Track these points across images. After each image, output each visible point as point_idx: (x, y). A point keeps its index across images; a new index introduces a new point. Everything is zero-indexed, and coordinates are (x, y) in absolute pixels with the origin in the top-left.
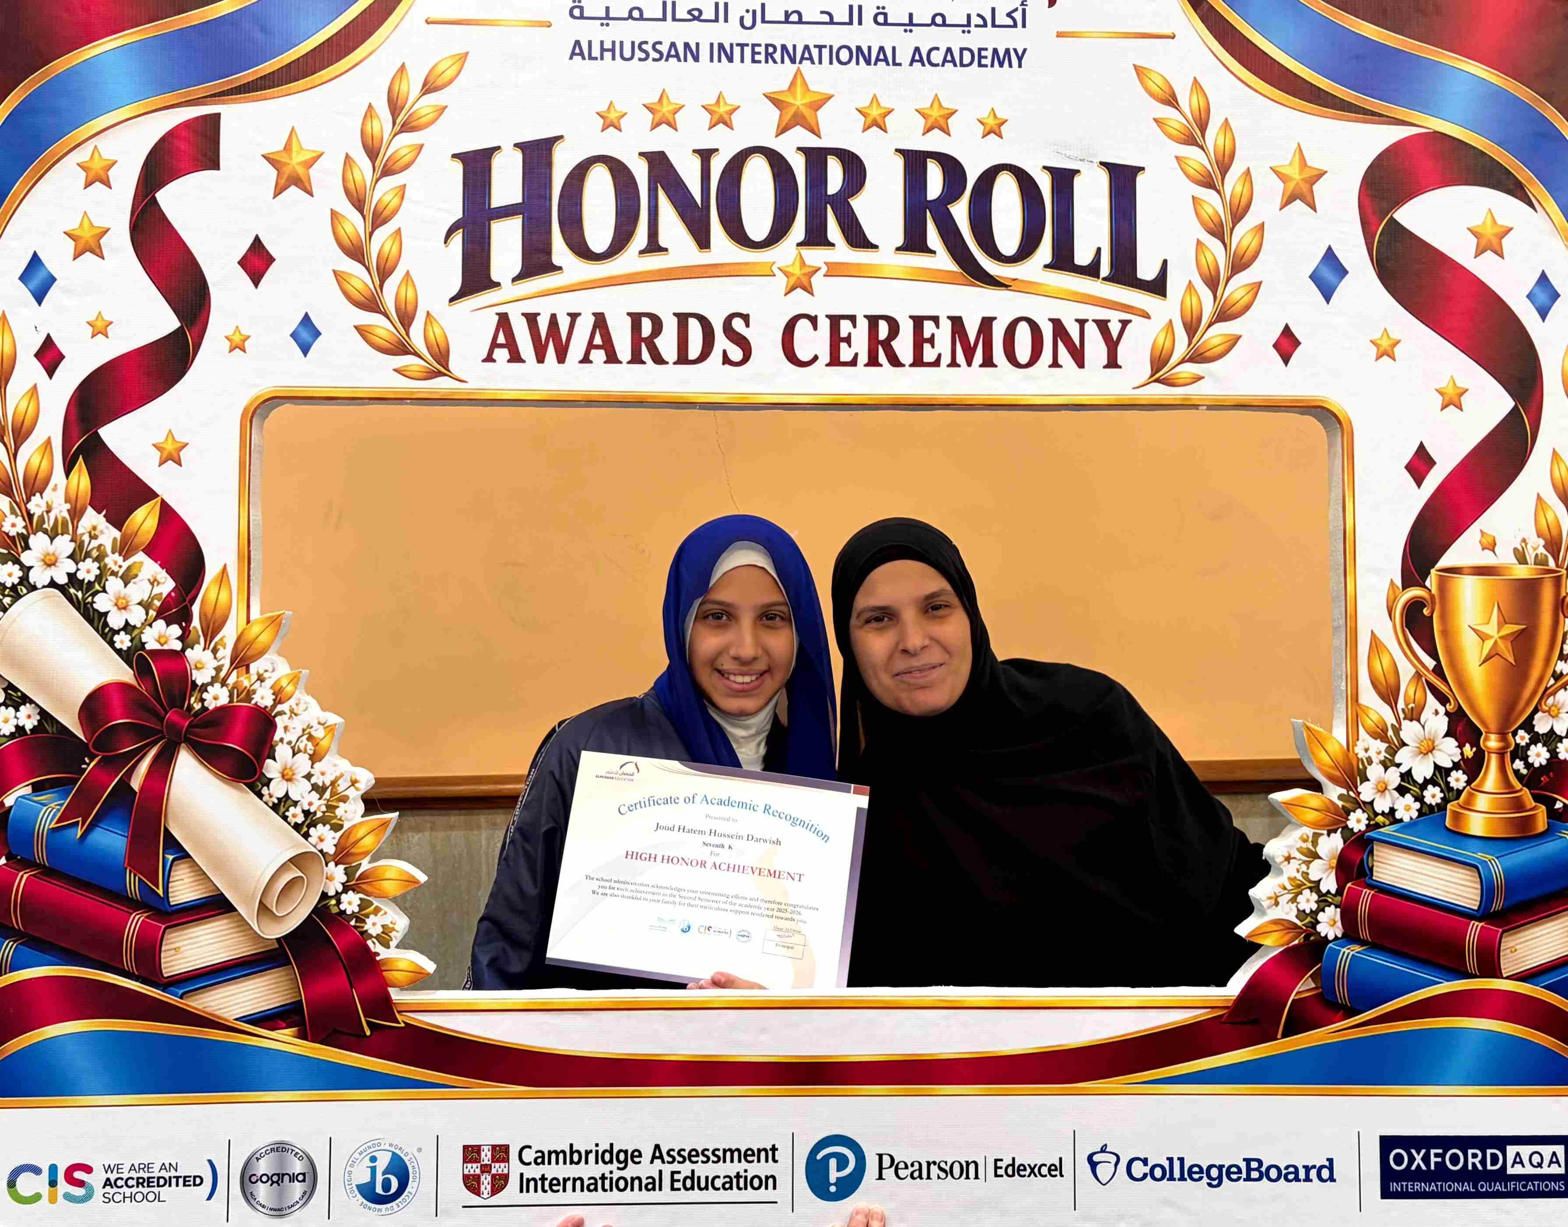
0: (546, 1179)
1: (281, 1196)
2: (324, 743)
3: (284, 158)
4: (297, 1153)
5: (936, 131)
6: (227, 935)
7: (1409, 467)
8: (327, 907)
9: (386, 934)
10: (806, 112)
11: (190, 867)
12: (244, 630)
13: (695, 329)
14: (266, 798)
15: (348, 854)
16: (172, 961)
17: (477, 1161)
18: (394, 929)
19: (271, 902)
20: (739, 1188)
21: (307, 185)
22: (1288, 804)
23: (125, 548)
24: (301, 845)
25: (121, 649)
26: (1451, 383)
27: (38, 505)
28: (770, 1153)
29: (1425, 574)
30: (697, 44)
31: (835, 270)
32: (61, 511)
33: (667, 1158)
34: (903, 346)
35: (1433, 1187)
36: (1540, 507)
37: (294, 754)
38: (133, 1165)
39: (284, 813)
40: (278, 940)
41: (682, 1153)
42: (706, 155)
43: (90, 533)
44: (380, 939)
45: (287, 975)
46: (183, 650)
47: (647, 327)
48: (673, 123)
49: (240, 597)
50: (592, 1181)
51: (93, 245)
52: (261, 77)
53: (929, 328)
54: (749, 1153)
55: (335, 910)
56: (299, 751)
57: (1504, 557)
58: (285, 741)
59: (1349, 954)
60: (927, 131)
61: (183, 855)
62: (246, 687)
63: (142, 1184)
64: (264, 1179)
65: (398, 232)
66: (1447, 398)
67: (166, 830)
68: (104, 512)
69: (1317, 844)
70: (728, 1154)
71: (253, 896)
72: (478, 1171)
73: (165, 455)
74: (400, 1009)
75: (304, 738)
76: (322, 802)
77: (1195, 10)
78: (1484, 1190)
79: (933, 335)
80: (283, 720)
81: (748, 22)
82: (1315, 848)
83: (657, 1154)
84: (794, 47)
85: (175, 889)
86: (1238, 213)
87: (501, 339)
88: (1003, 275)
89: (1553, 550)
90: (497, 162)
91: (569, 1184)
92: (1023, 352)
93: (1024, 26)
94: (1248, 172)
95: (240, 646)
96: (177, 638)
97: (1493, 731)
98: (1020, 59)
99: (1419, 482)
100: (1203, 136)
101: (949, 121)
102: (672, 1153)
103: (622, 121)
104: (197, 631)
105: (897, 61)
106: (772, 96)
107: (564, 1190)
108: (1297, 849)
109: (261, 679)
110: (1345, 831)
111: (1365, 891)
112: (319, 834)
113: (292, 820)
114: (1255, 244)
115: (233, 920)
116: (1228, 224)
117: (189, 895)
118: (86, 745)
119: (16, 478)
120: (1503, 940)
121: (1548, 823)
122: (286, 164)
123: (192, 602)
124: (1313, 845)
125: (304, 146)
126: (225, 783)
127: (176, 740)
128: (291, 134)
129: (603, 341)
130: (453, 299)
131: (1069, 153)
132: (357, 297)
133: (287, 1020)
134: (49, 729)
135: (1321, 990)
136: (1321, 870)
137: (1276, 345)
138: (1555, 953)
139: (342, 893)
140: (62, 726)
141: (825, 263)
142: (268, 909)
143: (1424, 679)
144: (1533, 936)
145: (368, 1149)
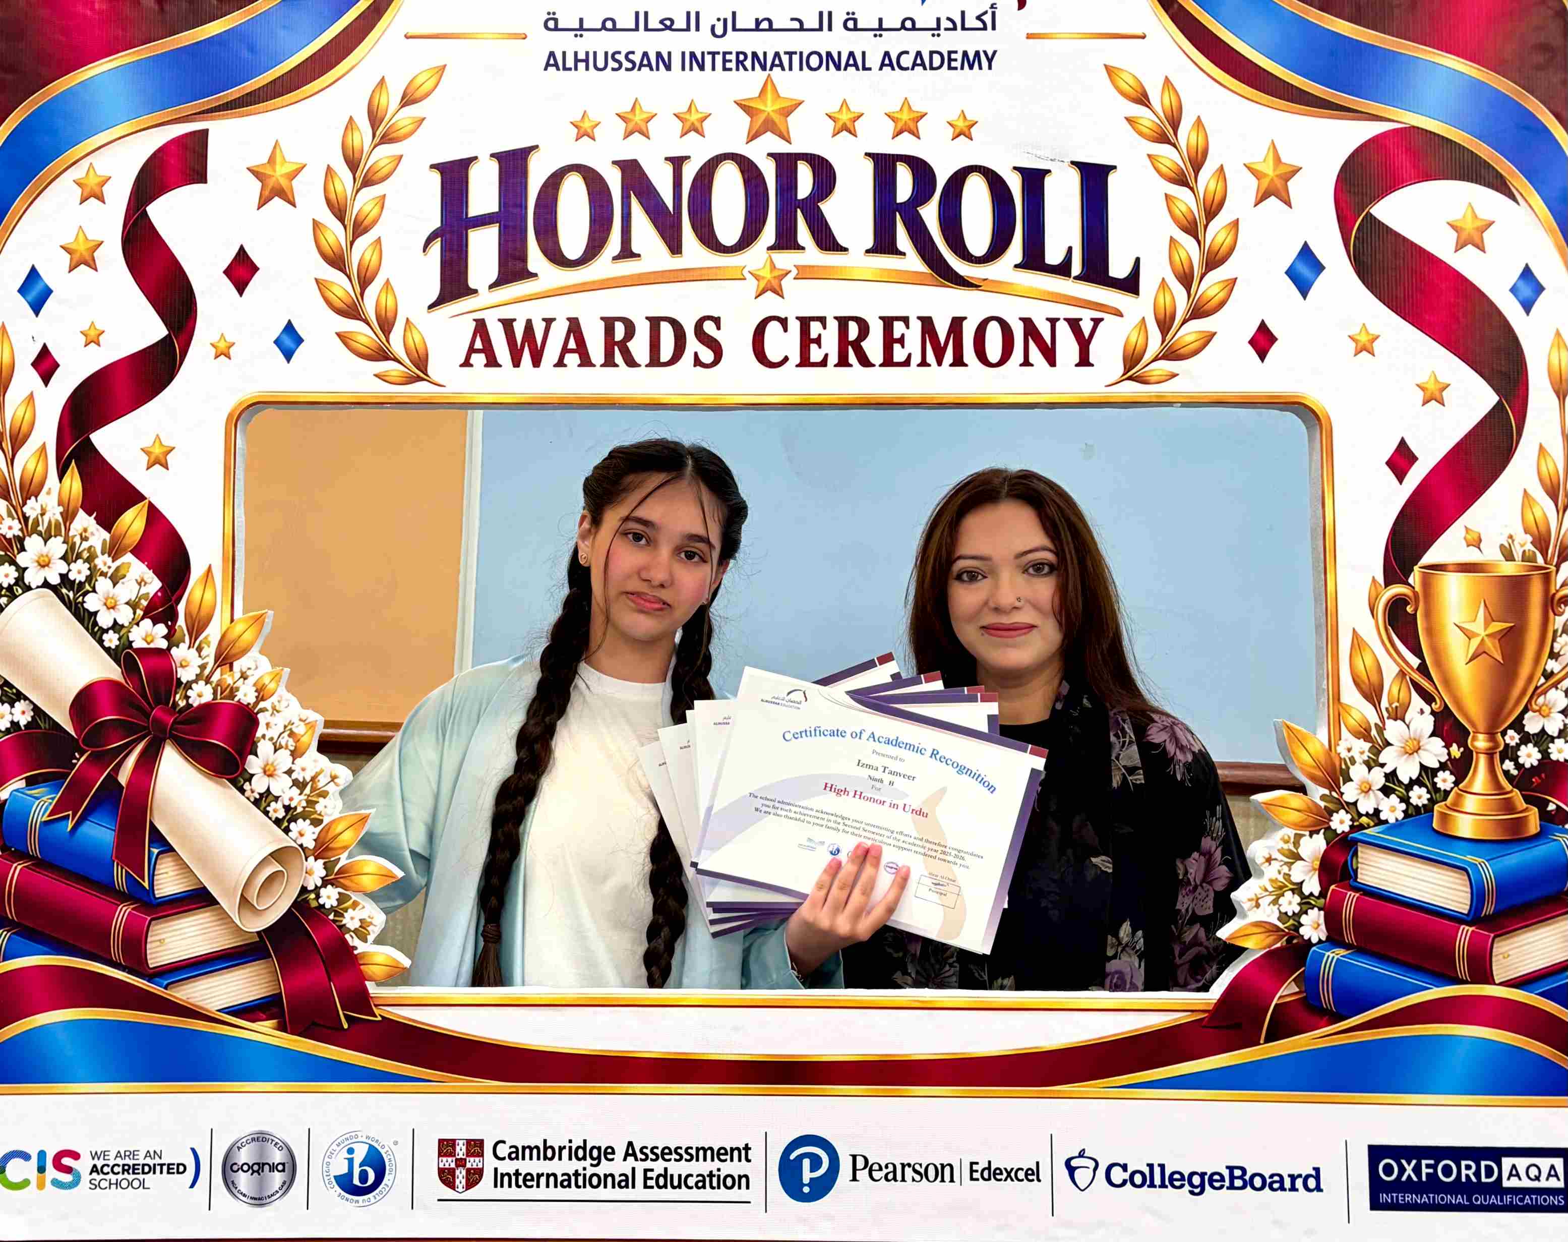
0: (521, 1174)
1: (261, 1185)
2: (305, 739)
3: (268, 171)
4: (276, 1144)
5: (906, 134)
6: (210, 927)
7: (1390, 464)
8: (306, 901)
9: (364, 928)
10: (776, 118)
11: (174, 861)
12: (228, 629)
13: (667, 333)
14: (248, 793)
15: (327, 849)
16: (157, 952)
17: (452, 1154)
18: (371, 923)
19: (252, 896)
20: (712, 1187)
21: (289, 195)
22: (1272, 805)
23: (114, 550)
24: (280, 840)
25: (110, 648)
26: (1433, 378)
27: (32, 508)
28: (743, 1152)
29: (1408, 572)
30: (669, 54)
31: (805, 273)
32: (54, 514)
33: (640, 1156)
34: (873, 347)
35: (1425, 1199)
36: (1527, 503)
37: (276, 751)
38: (119, 1152)
39: (265, 808)
40: (258, 933)
41: (655, 1150)
42: (677, 163)
43: (81, 535)
44: (358, 933)
45: (268, 968)
46: (169, 648)
47: (620, 331)
48: (645, 130)
49: (225, 594)
50: (566, 1177)
51: (88, 258)
52: (247, 94)
53: (898, 329)
54: (722, 1151)
55: (314, 904)
56: (281, 747)
57: (1490, 554)
58: (267, 738)
59: (1333, 958)
60: (897, 134)
61: (168, 849)
62: (229, 685)
63: (128, 1171)
64: (245, 1168)
65: (378, 241)
66: (1428, 394)
67: (151, 824)
68: (95, 515)
69: (1299, 845)
70: (701, 1152)
71: (235, 889)
72: (453, 1165)
73: (152, 459)
74: (376, 1003)
75: (286, 735)
76: (303, 797)
77: (1166, 11)
78: (1479, 1203)
79: (903, 335)
80: (266, 718)
81: (719, 30)
82: (1297, 849)
83: (630, 1152)
84: (765, 54)
85: (160, 882)
86: (1212, 210)
87: (478, 345)
88: (974, 275)
89: (1542, 548)
90: (474, 173)
91: (543, 1180)
92: (994, 350)
93: (994, 28)
94: (1221, 168)
95: (224, 644)
96: (163, 637)
97: (1482, 731)
98: (990, 61)
99: (1400, 477)
100: (1176, 134)
101: (919, 124)
102: (645, 1150)
103: (595, 130)
104: (182, 629)
105: (867, 66)
106: (743, 103)
107: (538, 1186)
108: (1279, 850)
109: (244, 676)
110: (1328, 832)
111: (1349, 893)
112: (299, 829)
113: (273, 815)
114: (1229, 241)
115: (214, 913)
116: (1201, 220)
117: (175, 888)
118: (77, 740)
119: (13, 483)
120: (1495, 945)
121: (1540, 825)
122: (270, 176)
123: (178, 601)
124: (1295, 846)
125: (287, 159)
126: (208, 778)
127: (162, 736)
128: (275, 148)
129: (577, 345)
130: (431, 307)
131: (1039, 153)
132: (338, 304)
133: (267, 1013)
134: (42, 725)
135: (1305, 994)
136: (1303, 872)
137: (1252, 342)
138: (1548, 960)
139: (321, 887)
140: (54, 721)
141: (796, 266)
142: (248, 901)
143: (1408, 678)
144: (1525, 942)
145: (345, 1140)
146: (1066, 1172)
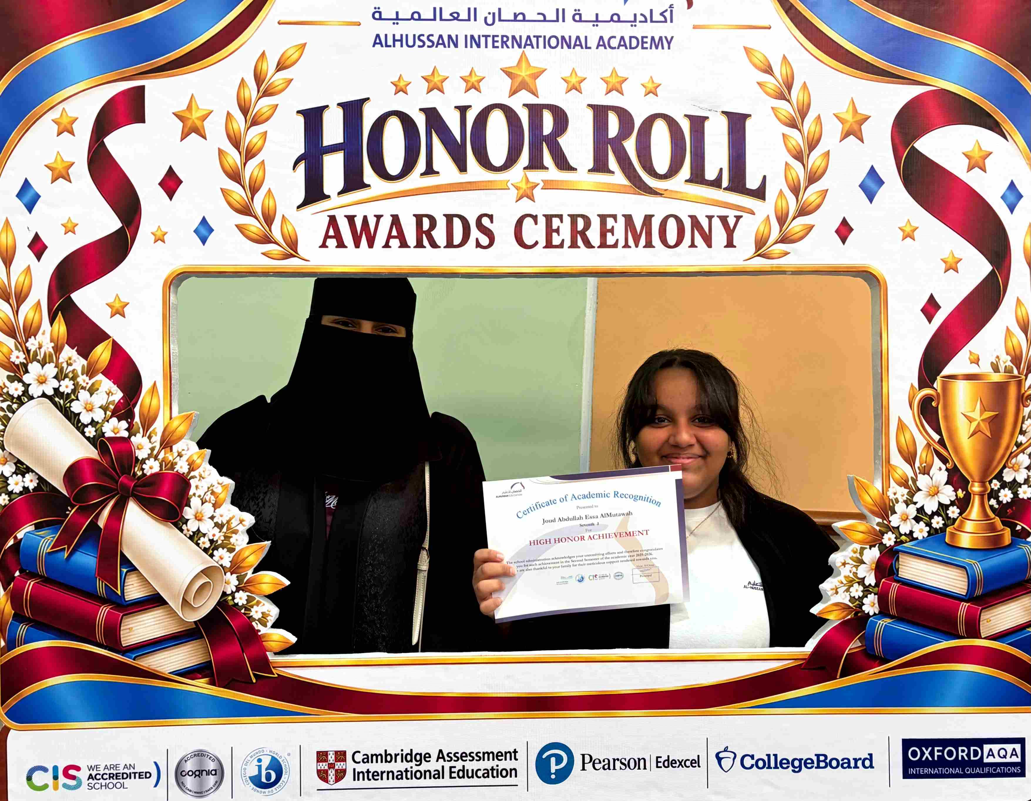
0: (370, 772)
1: (201, 784)
2: (222, 496)
3: (187, 115)
4: (211, 757)
5: (614, 92)
6: (163, 619)
7: (923, 310)
8: (226, 601)
9: (264, 618)
10: (529, 80)
11: (137, 576)
12: (168, 424)
13: (457, 225)
14: (185, 532)
15: (239, 567)
16: (127, 637)
17: (326, 761)
18: (269, 615)
19: (190, 599)
20: (493, 777)
21: (202, 132)
22: (844, 529)
23: (90, 372)
24: (208, 562)
25: (89, 437)
26: (951, 254)
27: (33, 344)
28: (513, 754)
29: (933, 380)
30: (457, 36)
31: (549, 185)
32: (48, 348)
33: (447, 758)
34: (594, 235)
35: (936, 771)
36: (1008, 334)
37: (203, 504)
38: (106, 766)
39: (197, 541)
40: (195, 622)
41: (457, 755)
42: (463, 110)
43: (67, 362)
44: (260, 621)
45: (202, 645)
46: (129, 437)
47: (426, 224)
48: (441, 88)
49: (165, 401)
50: (400, 773)
51: (64, 173)
52: (170, 61)
53: (610, 222)
54: (500, 754)
55: (231, 603)
56: (206, 501)
57: (985, 368)
58: (197, 495)
59: (883, 624)
60: (609, 92)
61: (133, 569)
62: (170, 461)
63: (113, 778)
64: (190, 774)
65: (263, 163)
66: (948, 265)
67: (121, 552)
68: (76, 348)
69: (863, 555)
70: (486, 755)
71: (179, 594)
72: (326, 768)
73: (114, 311)
74: (275, 666)
75: (209, 493)
76: (222, 534)
77: (784, 9)
78: (969, 773)
79: (613, 227)
80: (195, 483)
81: (490, 21)
82: (861, 557)
83: (441, 756)
84: (521, 37)
85: (129, 590)
86: (812, 145)
87: (331, 233)
88: (658, 187)
89: (1017, 364)
90: (326, 115)
91: (385, 775)
92: (672, 238)
93: (671, 21)
94: (819, 118)
95: (167, 433)
96: (126, 429)
97: (977, 480)
98: (669, 43)
99: (930, 320)
100: (789, 93)
101: (623, 85)
102: (450, 755)
103: (408, 87)
104: (138, 424)
105: (588, 46)
106: (506, 70)
107: (382, 779)
108: (851, 558)
109: (180, 455)
110: (881, 546)
111: (893, 584)
112: (219, 554)
113: (203, 546)
114: (823, 165)
115: (165, 610)
116: (805, 152)
117: (138, 594)
118: (69, 499)
119: (18, 327)
120: (982, 614)
121: (1012, 540)
122: (189, 119)
123: (134, 405)
124: (860, 555)
125: (200, 107)
126: (158, 522)
127: (127, 495)
128: (191, 99)
129: (398, 233)
130: (299, 207)
131: (701, 106)
132: (237, 206)
133: (203, 674)
134: (45, 489)
135: (865, 647)
137: (837, 231)
138: (1014, 622)
139: (235, 592)
140: (53, 486)
141: (542, 181)
142: (188, 602)
143: (932, 448)
144: (1000, 612)
145: (256, 753)
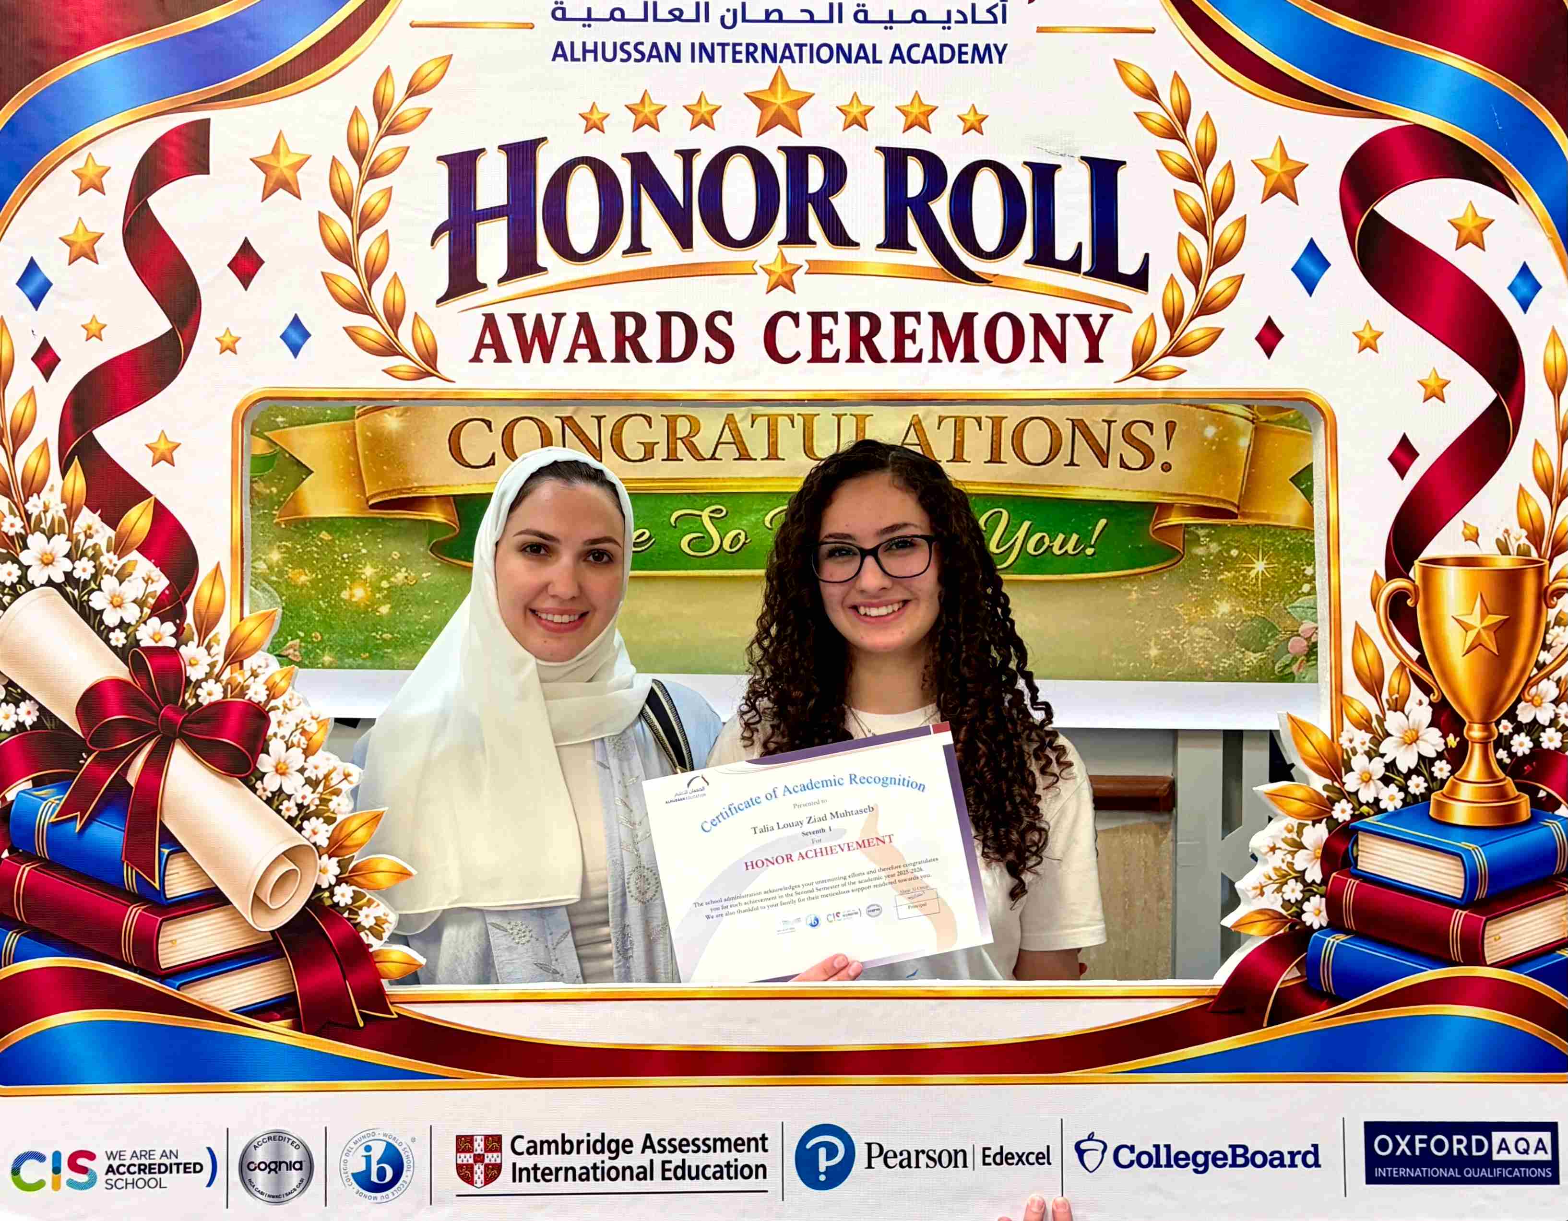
0: (539, 1169)
1: (279, 1183)
2: (317, 738)
3: (272, 162)
4: (293, 1142)
5: (917, 128)
6: (224, 926)
7: (1392, 459)
8: (320, 899)
9: (379, 925)
10: (787, 111)
11: (185, 861)
12: (237, 628)
13: (677, 325)
14: (259, 792)
15: (341, 847)
16: (169, 953)
17: (470, 1150)
18: (386, 921)
19: (265, 896)
20: (730, 1178)
21: (294, 187)
22: (1274, 795)
23: (120, 547)
24: (294, 838)
25: (116, 647)
26: (1434, 375)
27: (35, 506)
28: (760, 1143)
29: (1409, 566)
30: (679, 45)
31: (816, 268)
32: (57, 511)
33: (658, 1148)
34: (885, 342)
35: (1418, 1172)
36: (1522, 497)
37: (288, 749)
38: (135, 1152)
39: (277, 806)
40: (272, 932)
41: (673, 1142)
42: (687, 156)
43: (85, 532)
44: (374, 931)
45: (281, 967)
46: (178, 647)
47: (630, 326)
48: (654, 122)
49: (234, 594)
50: (584, 1171)
51: (88, 250)
52: (249, 83)
53: (910, 324)
54: (740, 1142)
55: (328, 902)
56: (293, 745)
57: (1487, 548)
58: (279, 736)
59: (1333, 942)
60: (908, 128)
61: (178, 849)
62: (240, 682)
63: (144, 1170)
64: (262, 1166)
65: (385, 234)
66: (1429, 390)
67: (162, 824)
68: (99, 512)
69: (1302, 834)
70: (719, 1144)
71: (248, 888)
72: (471, 1161)
73: (157, 457)
74: (392, 1000)
75: (298, 733)
76: (316, 795)
78: (1470, 1176)
79: (914, 331)
80: (277, 717)
81: (729, 21)
82: (1300, 838)
83: (648, 1144)
84: (775, 46)
85: (172, 881)
86: (1220, 207)
87: (488, 340)
88: (984, 270)
89: (1536, 541)
90: (482, 163)
91: (561, 1174)
92: (1004, 347)
93: (1004, 21)
94: (1229, 166)
95: (235, 641)
97: (1477, 721)
98: (1000, 54)
99: (1402, 474)
100: (1184, 129)
101: (930, 118)
102: (662, 1142)
103: (604, 122)
104: (191, 629)
105: (878, 58)
106: (753, 95)
107: (557, 1180)
108: (1283, 839)
109: (254, 675)
110: (1330, 821)
111: (1349, 880)
112: (312, 827)
113: (286, 814)
114: (1237, 236)
115: (227, 912)
116: (1209, 218)
117: (185, 888)
118: (83, 739)
119: (15, 479)
120: (1487, 928)
121: (1532, 812)
122: (274, 168)
123: (186, 599)
124: (1298, 836)
125: (291, 150)
126: (218, 776)
127: (172, 735)
128: (279, 137)
129: (588, 340)
130: (439, 301)
131: (1047, 147)
132: (347, 299)
133: (283, 1013)
134: (48, 725)
135: (1306, 978)
136: (1306, 860)
137: (1259, 339)
138: (1539, 941)
139: (335, 886)
140: (61, 721)
141: (807, 261)
142: (263, 902)
143: (1407, 669)
144: (1516, 924)
145: (364, 1137)
146: (1076, 1154)
